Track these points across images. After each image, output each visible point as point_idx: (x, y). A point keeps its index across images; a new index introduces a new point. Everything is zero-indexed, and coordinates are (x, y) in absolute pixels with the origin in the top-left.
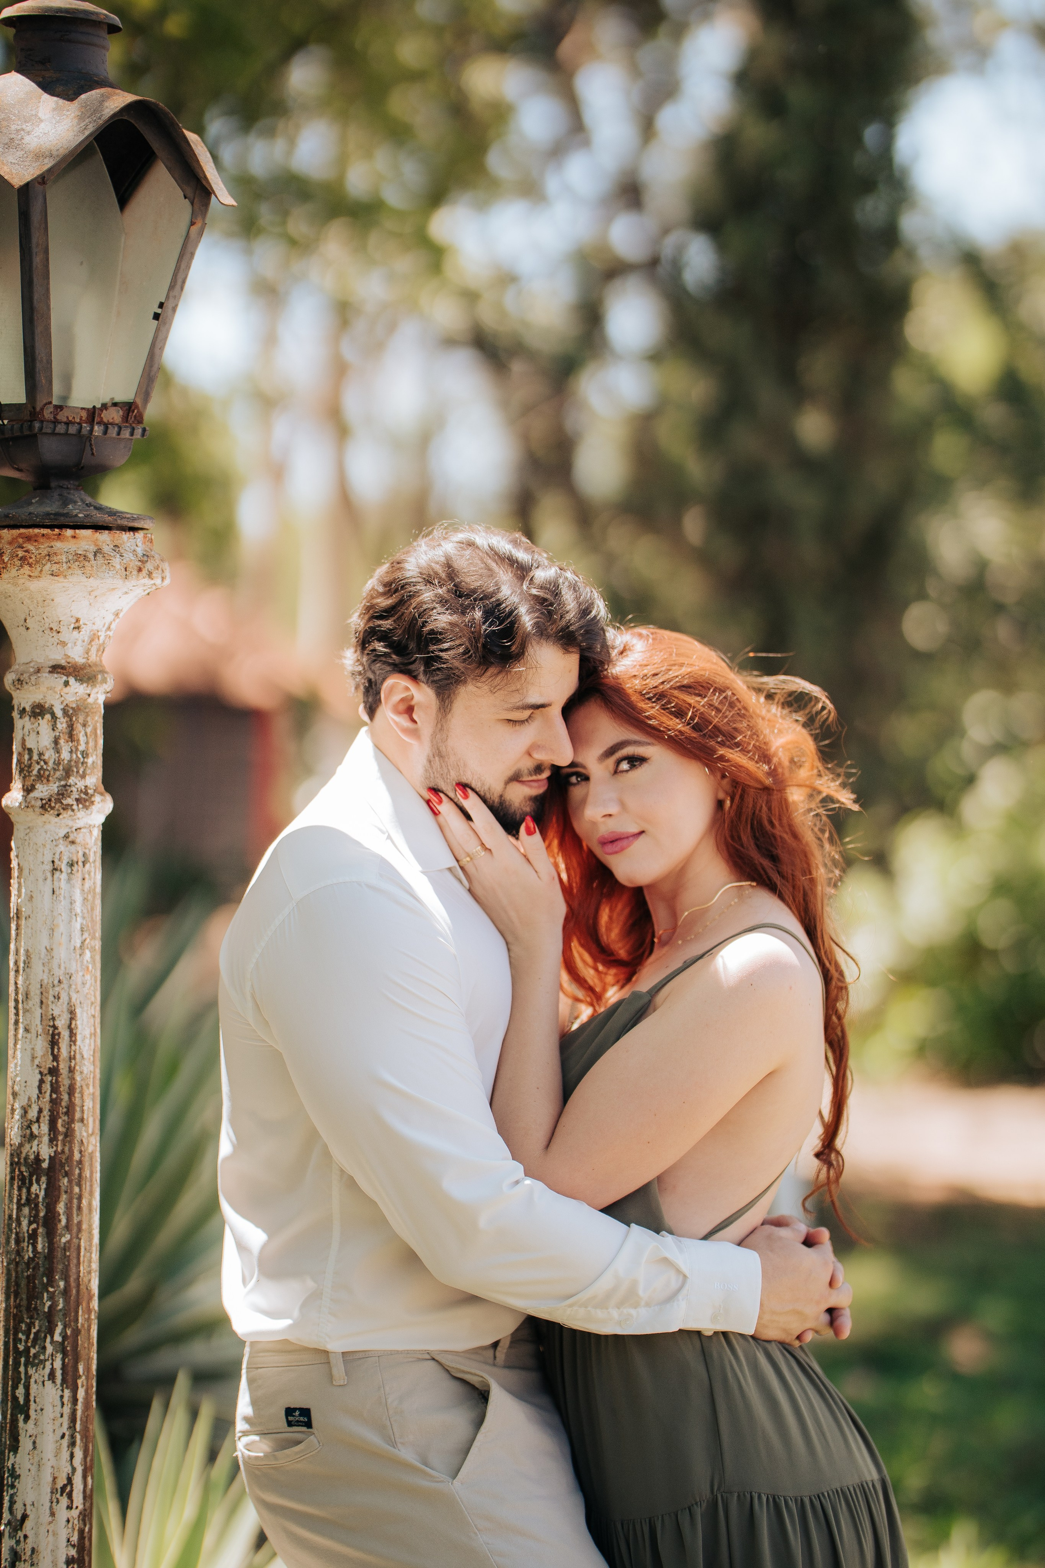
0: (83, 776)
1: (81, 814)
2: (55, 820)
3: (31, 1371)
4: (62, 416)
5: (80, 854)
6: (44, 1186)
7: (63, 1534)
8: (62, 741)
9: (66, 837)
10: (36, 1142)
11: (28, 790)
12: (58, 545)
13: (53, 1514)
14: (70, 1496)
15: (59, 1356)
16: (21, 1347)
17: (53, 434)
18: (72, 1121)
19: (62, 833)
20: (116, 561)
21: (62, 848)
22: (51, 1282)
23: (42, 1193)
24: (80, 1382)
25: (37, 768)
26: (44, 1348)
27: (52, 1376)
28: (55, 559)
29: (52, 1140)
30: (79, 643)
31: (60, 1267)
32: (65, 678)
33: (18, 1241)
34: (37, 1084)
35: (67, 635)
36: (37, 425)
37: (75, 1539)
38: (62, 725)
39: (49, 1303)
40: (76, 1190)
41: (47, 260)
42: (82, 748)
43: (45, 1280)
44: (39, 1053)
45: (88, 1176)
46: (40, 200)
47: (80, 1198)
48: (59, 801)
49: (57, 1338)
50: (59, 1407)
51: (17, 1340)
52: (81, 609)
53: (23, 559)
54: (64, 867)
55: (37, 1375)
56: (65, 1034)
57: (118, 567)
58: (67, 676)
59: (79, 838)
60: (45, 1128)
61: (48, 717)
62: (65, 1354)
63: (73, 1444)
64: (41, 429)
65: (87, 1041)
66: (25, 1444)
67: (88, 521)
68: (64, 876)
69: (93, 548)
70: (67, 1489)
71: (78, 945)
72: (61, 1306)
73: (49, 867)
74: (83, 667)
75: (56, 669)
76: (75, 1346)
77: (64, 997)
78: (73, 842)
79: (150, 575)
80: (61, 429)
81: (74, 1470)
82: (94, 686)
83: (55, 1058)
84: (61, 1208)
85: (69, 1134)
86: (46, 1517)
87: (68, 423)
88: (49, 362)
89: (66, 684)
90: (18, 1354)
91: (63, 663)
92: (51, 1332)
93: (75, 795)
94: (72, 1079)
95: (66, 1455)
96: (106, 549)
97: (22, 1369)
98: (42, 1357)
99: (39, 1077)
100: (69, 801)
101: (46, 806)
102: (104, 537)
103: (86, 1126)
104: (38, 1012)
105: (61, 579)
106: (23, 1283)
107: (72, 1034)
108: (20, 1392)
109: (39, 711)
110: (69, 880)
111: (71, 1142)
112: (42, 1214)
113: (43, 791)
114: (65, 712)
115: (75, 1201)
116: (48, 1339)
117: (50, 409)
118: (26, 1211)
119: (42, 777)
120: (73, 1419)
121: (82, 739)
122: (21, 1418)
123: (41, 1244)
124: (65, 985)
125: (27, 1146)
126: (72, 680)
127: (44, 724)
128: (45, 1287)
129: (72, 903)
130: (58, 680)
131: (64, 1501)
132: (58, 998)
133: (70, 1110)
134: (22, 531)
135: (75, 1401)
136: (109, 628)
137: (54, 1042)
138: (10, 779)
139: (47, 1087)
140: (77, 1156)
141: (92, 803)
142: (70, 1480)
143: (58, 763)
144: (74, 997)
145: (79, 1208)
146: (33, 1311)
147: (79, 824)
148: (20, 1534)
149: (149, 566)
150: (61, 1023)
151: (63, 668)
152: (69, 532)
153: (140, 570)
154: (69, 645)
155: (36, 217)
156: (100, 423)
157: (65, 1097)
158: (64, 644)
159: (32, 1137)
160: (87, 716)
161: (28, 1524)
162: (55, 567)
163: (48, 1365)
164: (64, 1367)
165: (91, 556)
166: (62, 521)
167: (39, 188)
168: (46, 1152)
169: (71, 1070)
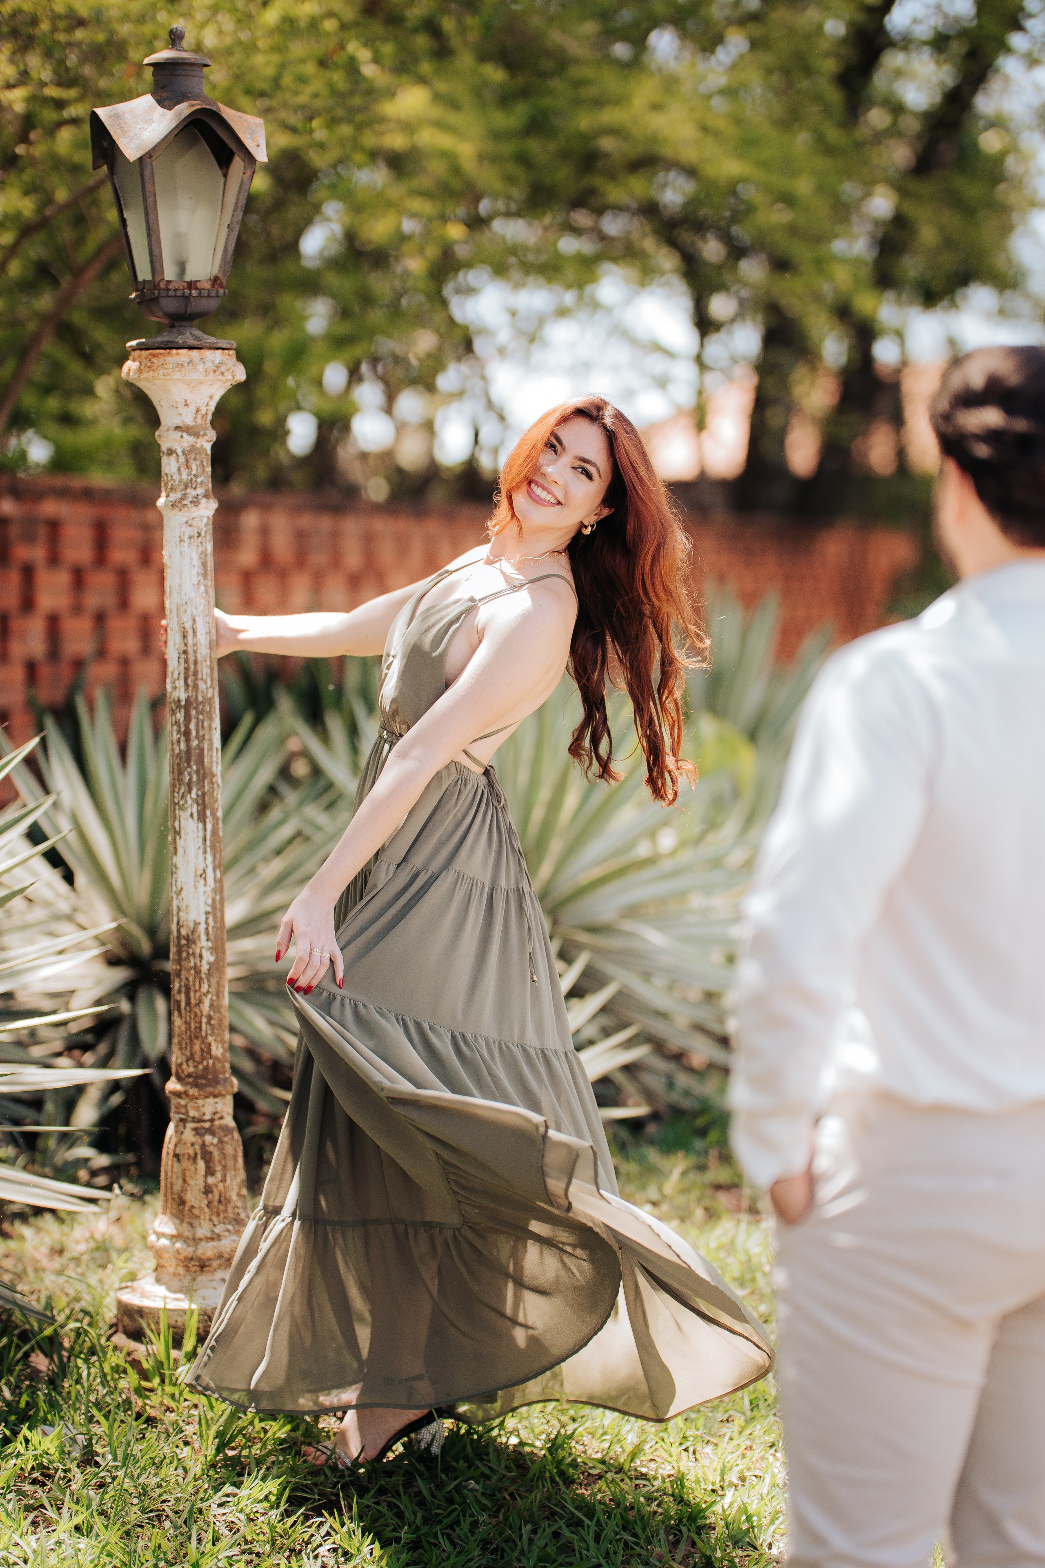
0: (195, 488)
1: (194, 509)
2: (179, 513)
3: (181, 813)
4: (171, 286)
5: (196, 532)
6: (183, 714)
7: (202, 898)
8: (182, 469)
9: (187, 522)
10: (177, 691)
11: (167, 496)
12: (169, 359)
13: (196, 888)
14: (205, 879)
15: (195, 806)
16: (176, 801)
17: (167, 296)
18: (196, 679)
19: (185, 520)
20: (201, 367)
21: (184, 528)
22: (189, 766)
23: (182, 719)
24: (208, 820)
25: (170, 484)
26: (186, 801)
27: (192, 815)
28: (166, 366)
29: (186, 690)
30: (189, 414)
31: (193, 758)
32: (180, 433)
33: (173, 744)
34: (177, 659)
35: (182, 409)
36: (156, 292)
37: (210, 901)
38: (182, 459)
39: (187, 778)
40: (201, 717)
41: (156, 200)
42: (194, 472)
43: (186, 765)
44: (178, 642)
45: (208, 709)
46: (149, 167)
47: (203, 722)
48: (180, 502)
49: (194, 795)
50: (196, 833)
51: (174, 797)
52: (187, 394)
53: (150, 367)
54: (186, 539)
55: (184, 815)
56: (190, 632)
57: (201, 370)
58: (183, 432)
59: (194, 523)
60: (182, 683)
61: (174, 455)
62: (198, 804)
63: (205, 852)
64: (159, 294)
65: (204, 636)
66: (180, 851)
67: (185, 345)
68: (186, 544)
69: (188, 360)
70: (203, 875)
71: (196, 582)
72: (195, 778)
73: (178, 539)
74: (192, 427)
75: (177, 428)
76: (204, 801)
77: (189, 611)
78: (190, 525)
79: (223, 374)
80: (171, 293)
81: (207, 866)
82: (198, 438)
83: (186, 645)
84: (192, 726)
85: (196, 687)
86: (192, 889)
87: (176, 290)
88: (161, 256)
89: (182, 436)
90: (175, 804)
91: (181, 425)
92: (190, 792)
93: (190, 499)
94: (196, 657)
95: (201, 857)
96: (196, 360)
97: (177, 812)
98: (186, 806)
99: (177, 655)
100: (185, 502)
101: (173, 505)
102: (195, 353)
103: (206, 683)
104: (176, 620)
105: (169, 377)
106: (176, 767)
107: (195, 632)
108: (177, 824)
109: (170, 452)
110: (189, 546)
111: (197, 691)
112: (183, 729)
113: (174, 496)
114: (184, 453)
115: (200, 724)
116: (189, 796)
117: (164, 283)
118: (175, 728)
119: (173, 489)
120: (205, 839)
121: (194, 468)
122: (178, 837)
123: (183, 746)
124: (189, 604)
125: (174, 693)
126: (185, 435)
127: (173, 458)
128: (186, 768)
129: (191, 559)
130: (178, 434)
131: (202, 882)
132: (186, 611)
133: (195, 673)
134: (151, 351)
135: (205, 830)
136: (207, 405)
137: (184, 637)
138: (161, 492)
139: (182, 661)
140: (200, 699)
141: (199, 503)
142: (204, 872)
143: (180, 481)
144: (194, 611)
145: (203, 727)
146: (181, 781)
147: (194, 515)
148: (180, 898)
149: (222, 369)
150: (188, 626)
151: (181, 428)
152: (174, 351)
153: (215, 371)
154: (184, 415)
155: (147, 177)
156: (196, 288)
157: (192, 667)
158: (180, 414)
159: (176, 688)
160: (196, 454)
161: (184, 893)
162: (165, 371)
163: (189, 810)
164: (198, 812)
165: (185, 364)
166: (170, 345)
167: (148, 160)
168: (183, 696)
169: (195, 652)
